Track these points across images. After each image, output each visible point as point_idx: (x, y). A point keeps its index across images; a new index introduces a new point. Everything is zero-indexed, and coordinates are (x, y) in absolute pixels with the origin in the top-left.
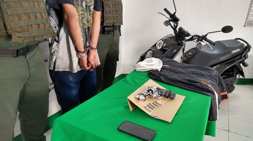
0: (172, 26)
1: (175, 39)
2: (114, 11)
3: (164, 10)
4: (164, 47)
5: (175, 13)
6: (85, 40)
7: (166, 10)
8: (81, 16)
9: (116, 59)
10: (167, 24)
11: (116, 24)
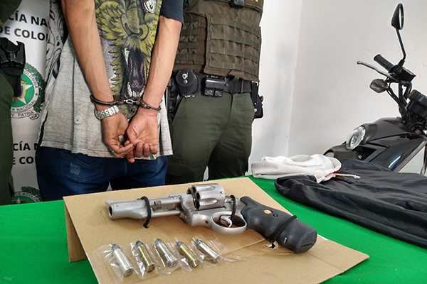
0: (393, 95)
1: (401, 125)
2: (235, 44)
3: (375, 59)
4: (368, 143)
5: (402, 62)
6: (121, 78)
7: (378, 59)
8: (111, 13)
9: (241, 164)
10: (380, 87)
11: (237, 73)
